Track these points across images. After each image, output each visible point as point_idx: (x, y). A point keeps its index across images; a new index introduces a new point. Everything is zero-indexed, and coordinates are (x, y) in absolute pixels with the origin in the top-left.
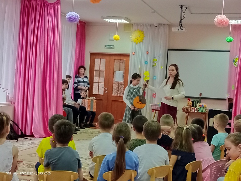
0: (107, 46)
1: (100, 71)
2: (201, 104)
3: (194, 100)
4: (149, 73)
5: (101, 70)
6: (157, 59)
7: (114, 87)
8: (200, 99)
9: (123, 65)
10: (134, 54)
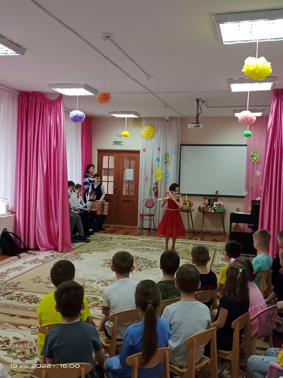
0: (116, 143)
1: (108, 169)
2: (218, 203)
3: (210, 198)
4: (162, 170)
5: (110, 168)
6: (170, 155)
7: (124, 186)
8: (216, 197)
9: (133, 163)
10: (144, 150)
